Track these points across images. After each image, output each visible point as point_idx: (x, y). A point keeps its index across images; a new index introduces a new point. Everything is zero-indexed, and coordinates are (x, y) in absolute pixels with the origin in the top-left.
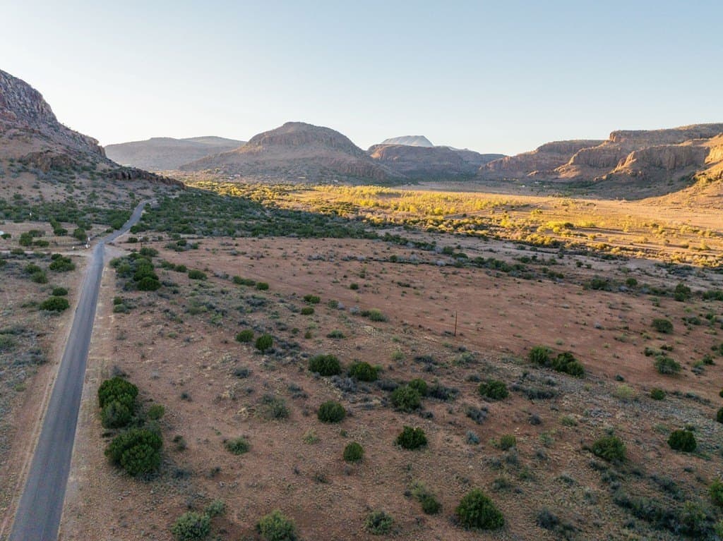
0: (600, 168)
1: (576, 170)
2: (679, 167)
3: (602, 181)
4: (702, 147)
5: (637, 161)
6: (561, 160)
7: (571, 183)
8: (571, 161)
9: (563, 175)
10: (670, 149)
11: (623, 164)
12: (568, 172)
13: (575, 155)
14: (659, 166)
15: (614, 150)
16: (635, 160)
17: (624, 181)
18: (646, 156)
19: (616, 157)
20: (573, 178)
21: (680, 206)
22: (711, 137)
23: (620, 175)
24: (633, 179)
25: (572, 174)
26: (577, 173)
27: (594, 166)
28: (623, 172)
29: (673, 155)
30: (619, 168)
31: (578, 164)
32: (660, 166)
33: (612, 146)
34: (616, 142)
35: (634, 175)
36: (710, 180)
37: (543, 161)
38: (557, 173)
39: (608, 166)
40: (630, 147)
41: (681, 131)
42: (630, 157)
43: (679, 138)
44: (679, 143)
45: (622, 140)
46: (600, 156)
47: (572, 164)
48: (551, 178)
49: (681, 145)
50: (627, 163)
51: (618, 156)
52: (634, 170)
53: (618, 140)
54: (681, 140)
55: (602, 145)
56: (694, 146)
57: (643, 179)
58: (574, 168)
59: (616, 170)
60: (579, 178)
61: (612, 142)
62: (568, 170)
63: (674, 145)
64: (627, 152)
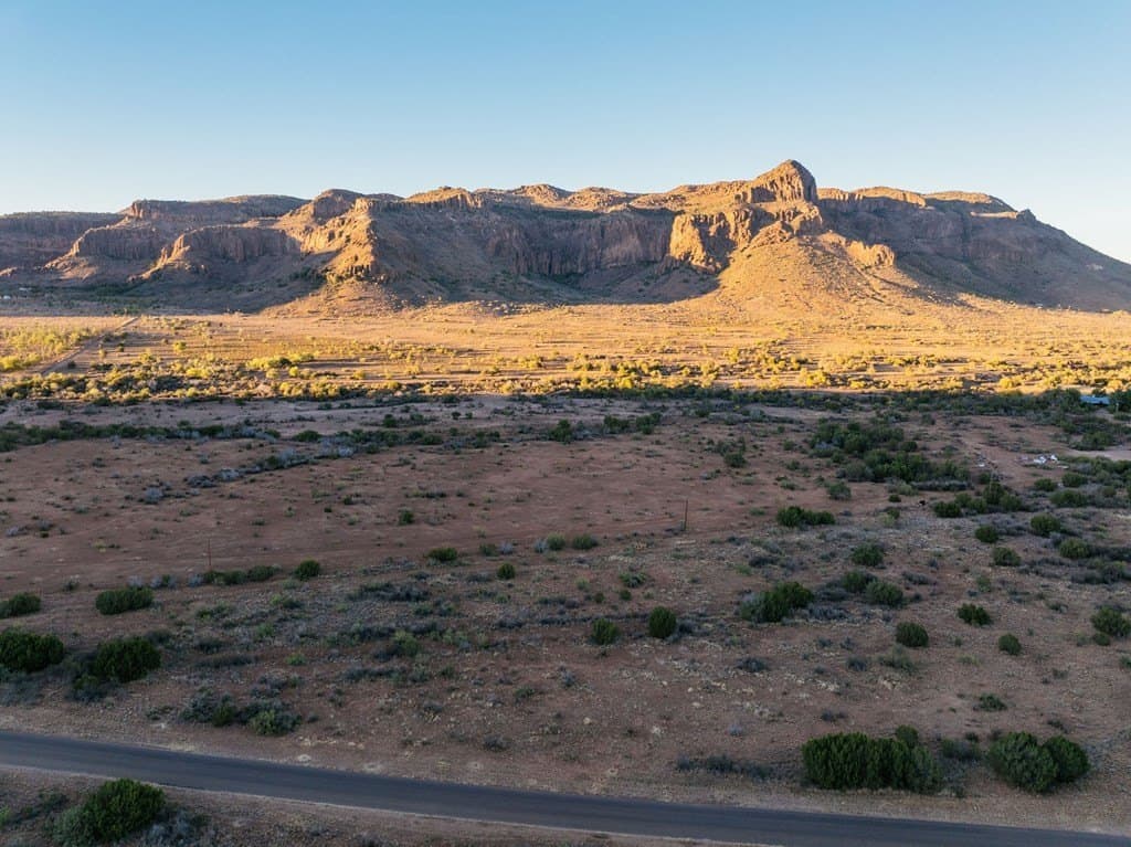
0: (129, 260)
1: (90, 265)
2: (251, 257)
3: (144, 281)
4: (274, 230)
5: (192, 249)
6: (39, 246)
7: (92, 288)
8: (75, 250)
9: (69, 275)
10: (234, 231)
11: (169, 256)
12: (74, 267)
13: (80, 240)
14: (224, 258)
15: (145, 232)
16: (187, 248)
17: (183, 281)
18: (203, 242)
19: (151, 243)
20: (90, 278)
22: (281, 216)
23: (174, 271)
24: (194, 278)
25: (85, 273)
26: (93, 269)
27: (118, 258)
28: (176, 266)
29: (239, 241)
30: (164, 261)
31: (89, 253)
33: (140, 225)
34: (145, 219)
35: (196, 271)
36: (340, 278)
38: (54, 270)
39: (141, 257)
40: (168, 227)
42: (178, 242)
43: (236, 215)
44: (240, 222)
45: (154, 216)
46: (125, 242)
47: (77, 254)
48: (45, 280)
49: (245, 225)
50: (177, 253)
51: (155, 242)
52: (192, 264)
53: (148, 215)
54: (239, 219)
55: (123, 223)
56: (263, 228)
57: (210, 277)
58: (84, 261)
59: (160, 264)
60: (100, 278)
61: (138, 218)
62: (74, 265)
63: (236, 226)
64: (168, 235)
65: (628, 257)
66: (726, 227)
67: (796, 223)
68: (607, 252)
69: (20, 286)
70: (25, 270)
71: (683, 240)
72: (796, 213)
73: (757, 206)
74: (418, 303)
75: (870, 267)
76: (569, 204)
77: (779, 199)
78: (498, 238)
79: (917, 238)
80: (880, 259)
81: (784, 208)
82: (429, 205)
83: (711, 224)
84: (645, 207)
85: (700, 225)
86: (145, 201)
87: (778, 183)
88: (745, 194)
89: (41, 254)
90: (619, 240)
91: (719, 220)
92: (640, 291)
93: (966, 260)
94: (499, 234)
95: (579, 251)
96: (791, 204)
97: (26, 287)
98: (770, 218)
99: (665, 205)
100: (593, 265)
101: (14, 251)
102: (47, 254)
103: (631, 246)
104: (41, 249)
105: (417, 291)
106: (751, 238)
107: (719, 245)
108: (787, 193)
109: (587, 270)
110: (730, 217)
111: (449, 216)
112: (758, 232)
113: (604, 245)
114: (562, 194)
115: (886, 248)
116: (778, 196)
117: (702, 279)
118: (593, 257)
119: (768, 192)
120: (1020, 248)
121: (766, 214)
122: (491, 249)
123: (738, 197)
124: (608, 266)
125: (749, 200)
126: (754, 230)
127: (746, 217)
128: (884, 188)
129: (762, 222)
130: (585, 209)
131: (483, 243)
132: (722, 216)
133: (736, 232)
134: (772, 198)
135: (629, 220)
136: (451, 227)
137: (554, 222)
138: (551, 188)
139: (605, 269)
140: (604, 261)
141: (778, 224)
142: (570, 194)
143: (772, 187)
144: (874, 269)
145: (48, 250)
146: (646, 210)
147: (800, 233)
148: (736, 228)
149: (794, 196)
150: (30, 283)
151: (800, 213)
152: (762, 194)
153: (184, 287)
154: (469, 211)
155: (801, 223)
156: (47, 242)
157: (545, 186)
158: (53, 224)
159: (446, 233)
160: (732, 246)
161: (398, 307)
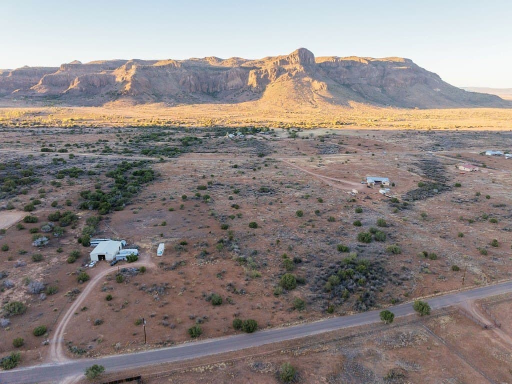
0: (59, 86)
1: (46, 88)
2: (103, 85)
3: (63, 94)
4: (111, 75)
5: (80, 83)
7: (46, 97)
8: (40, 83)
9: (38, 92)
10: (96, 76)
11: (73, 85)
12: (40, 89)
13: (42, 79)
15: (65, 76)
16: (79, 82)
17: (77, 94)
18: (85, 80)
19: (67, 80)
20: (45, 93)
21: (109, 107)
22: (115, 69)
23: (74, 91)
24: (80, 93)
25: (44, 91)
26: (46, 90)
27: (56, 86)
28: (75, 89)
29: (98, 79)
30: (71, 87)
31: (45, 84)
32: (93, 85)
33: (64, 73)
34: (65, 71)
35: (81, 91)
37: (18, 81)
38: (33, 90)
39: (64, 85)
40: (74, 74)
41: (98, 65)
42: (76, 80)
43: (99, 69)
44: (100, 72)
45: (69, 70)
46: (58, 80)
47: (41, 84)
48: (30, 94)
49: (101, 73)
50: (75, 84)
51: (69, 79)
52: (80, 88)
53: (66, 70)
54: (100, 70)
55: (57, 72)
56: (107, 74)
57: (87, 93)
58: (44, 87)
59: (70, 88)
60: (49, 93)
61: (63, 71)
62: (40, 88)
63: (98, 73)
64: (74, 77)
65: (237, 86)
66: (268, 75)
67: (294, 74)
68: (228, 84)
69: (21, 96)
70: (23, 90)
71: (252, 80)
72: (295, 69)
73: (281, 66)
74: (143, 103)
75: (317, 90)
76: (221, 64)
77: (291, 64)
78: (184, 79)
79: (361, 77)
80: (321, 87)
81: (291, 68)
82: (160, 67)
83: (262, 74)
84: (248, 66)
85: (258, 74)
86: (66, 64)
87: (290, 58)
88: (277, 62)
89: (30, 83)
90: (233, 79)
91: (265, 72)
92: (232, 99)
93: (381, 87)
94: (185, 78)
95: (218, 83)
96: (294, 66)
97: (23, 96)
98: (285, 71)
99: (256, 65)
100: (223, 89)
101: (21, 83)
102: (33, 83)
103: (238, 81)
104: (31, 82)
105: (144, 99)
106: (276, 79)
107: (263, 82)
108: (293, 62)
109: (221, 91)
110: (269, 71)
111: (167, 71)
112: (279, 77)
113: (227, 81)
114: (219, 60)
115: (324, 83)
116: (290, 62)
117: (254, 95)
118: (223, 86)
119: (286, 61)
120: (402, 82)
121: (284, 69)
122: (181, 83)
123: (274, 63)
124: (229, 89)
125: (279, 64)
126: (277, 76)
127: (275, 71)
128: (354, 57)
129: (282, 73)
130: (227, 66)
131: (178, 81)
132: (266, 71)
133: (271, 76)
134: (288, 63)
135: (237, 72)
136: (167, 75)
137: (211, 72)
138: (216, 58)
139: (228, 90)
140: (227, 87)
141: (287, 73)
142: (223, 60)
143: (288, 59)
144: (318, 91)
145: (33, 82)
146: (247, 67)
147: (294, 78)
148: (271, 75)
149: (295, 63)
150: (24, 95)
151: (296, 69)
152: (284, 61)
153: (77, 96)
154: (175, 69)
155: (296, 74)
156: (33, 79)
157: (213, 57)
158: (35, 72)
159: (164, 77)
160: (268, 82)
161: (135, 104)
